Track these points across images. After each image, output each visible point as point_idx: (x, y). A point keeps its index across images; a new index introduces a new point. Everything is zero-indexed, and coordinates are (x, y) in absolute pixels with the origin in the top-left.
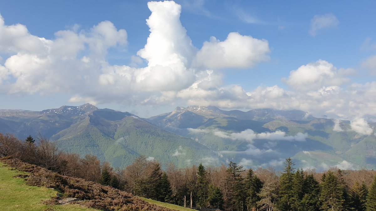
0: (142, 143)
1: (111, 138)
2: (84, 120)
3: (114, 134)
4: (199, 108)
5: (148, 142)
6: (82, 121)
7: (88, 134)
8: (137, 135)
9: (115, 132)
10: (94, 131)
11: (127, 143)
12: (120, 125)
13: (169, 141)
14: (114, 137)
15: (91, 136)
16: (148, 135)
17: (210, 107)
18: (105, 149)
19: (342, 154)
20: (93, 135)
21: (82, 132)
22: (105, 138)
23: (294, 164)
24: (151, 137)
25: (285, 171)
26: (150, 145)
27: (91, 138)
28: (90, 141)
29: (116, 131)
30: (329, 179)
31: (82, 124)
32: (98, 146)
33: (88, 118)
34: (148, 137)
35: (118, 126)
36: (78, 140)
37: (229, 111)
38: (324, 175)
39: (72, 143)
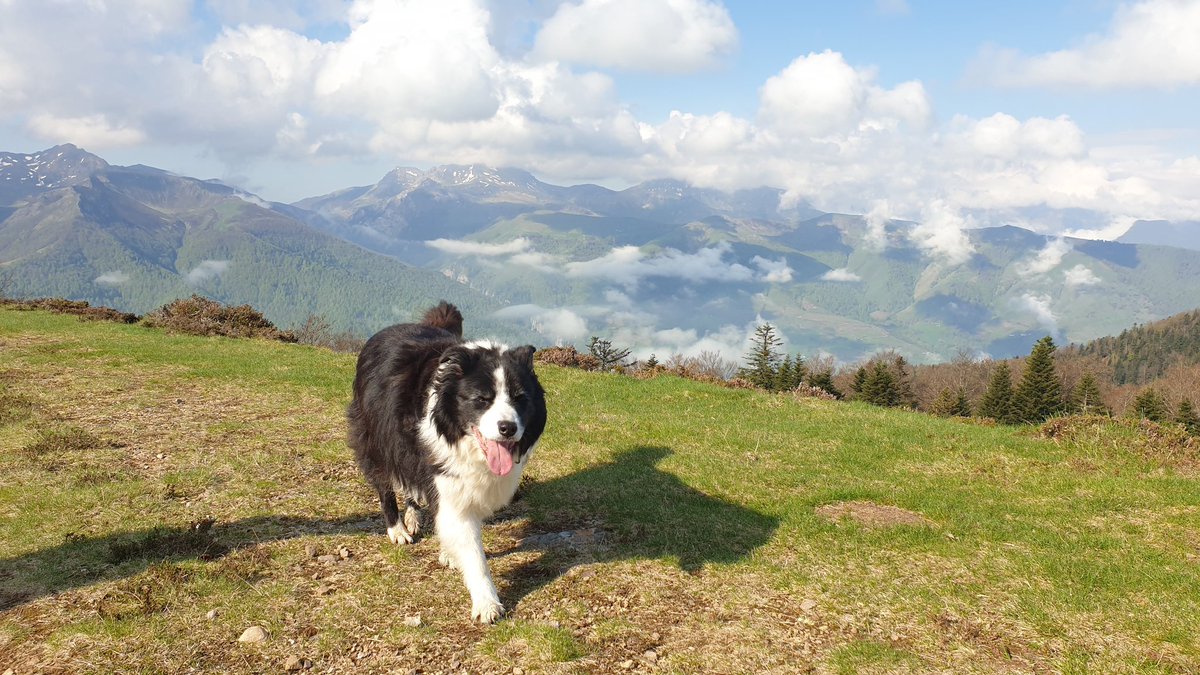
0: (276, 286)
1: (164, 267)
2: (58, 203)
3: (175, 256)
4: (471, 176)
5: (294, 283)
6: (51, 206)
7: (78, 255)
8: (257, 261)
9: (179, 247)
10: (97, 242)
11: (220, 287)
12: (195, 223)
13: (371, 282)
14: (174, 267)
15: (90, 261)
16: (296, 261)
17: (507, 172)
18: (144, 304)
19: (888, 319)
20: (94, 258)
21: (52, 246)
22: (141, 267)
23: (778, 342)
24: (305, 268)
25: (752, 361)
26: (305, 295)
27: (91, 266)
28: (86, 278)
29: (180, 245)
30: (876, 384)
31: (51, 217)
32: (120, 296)
33: (71, 199)
34: (294, 266)
35: (188, 226)
36: (42, 275)
37: (568, 186)
38: (862, 374)
39: (16, 285)
